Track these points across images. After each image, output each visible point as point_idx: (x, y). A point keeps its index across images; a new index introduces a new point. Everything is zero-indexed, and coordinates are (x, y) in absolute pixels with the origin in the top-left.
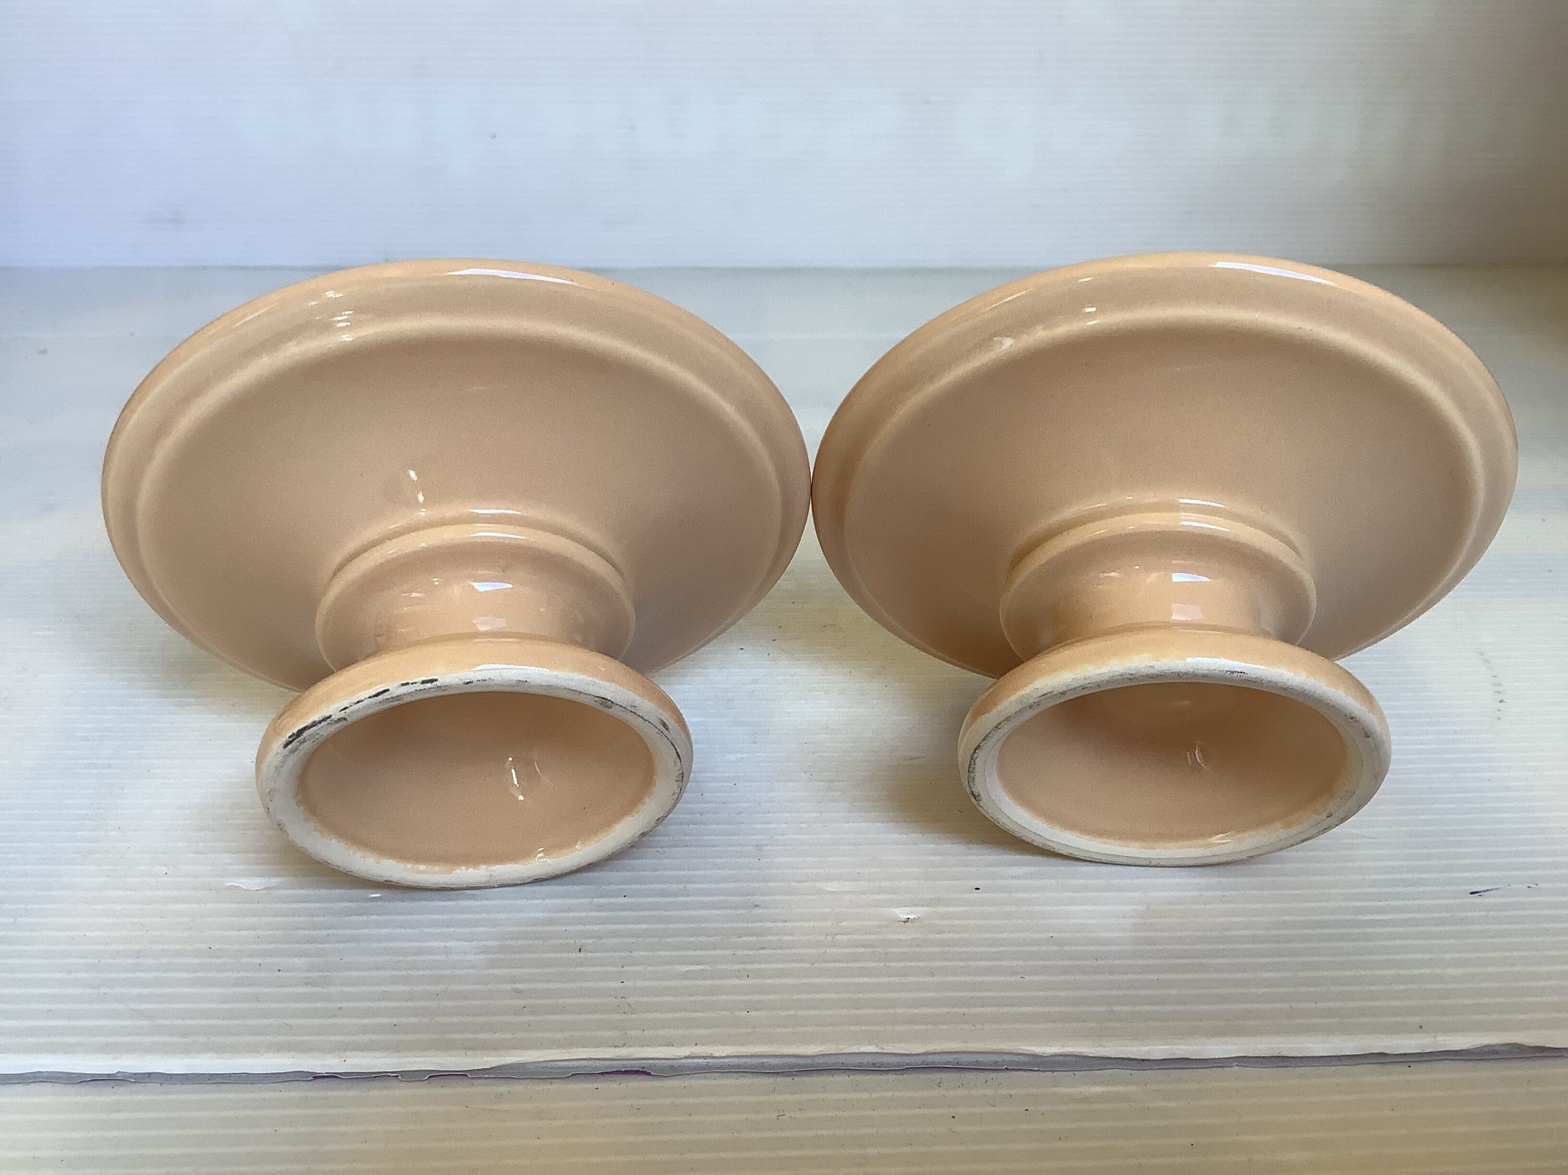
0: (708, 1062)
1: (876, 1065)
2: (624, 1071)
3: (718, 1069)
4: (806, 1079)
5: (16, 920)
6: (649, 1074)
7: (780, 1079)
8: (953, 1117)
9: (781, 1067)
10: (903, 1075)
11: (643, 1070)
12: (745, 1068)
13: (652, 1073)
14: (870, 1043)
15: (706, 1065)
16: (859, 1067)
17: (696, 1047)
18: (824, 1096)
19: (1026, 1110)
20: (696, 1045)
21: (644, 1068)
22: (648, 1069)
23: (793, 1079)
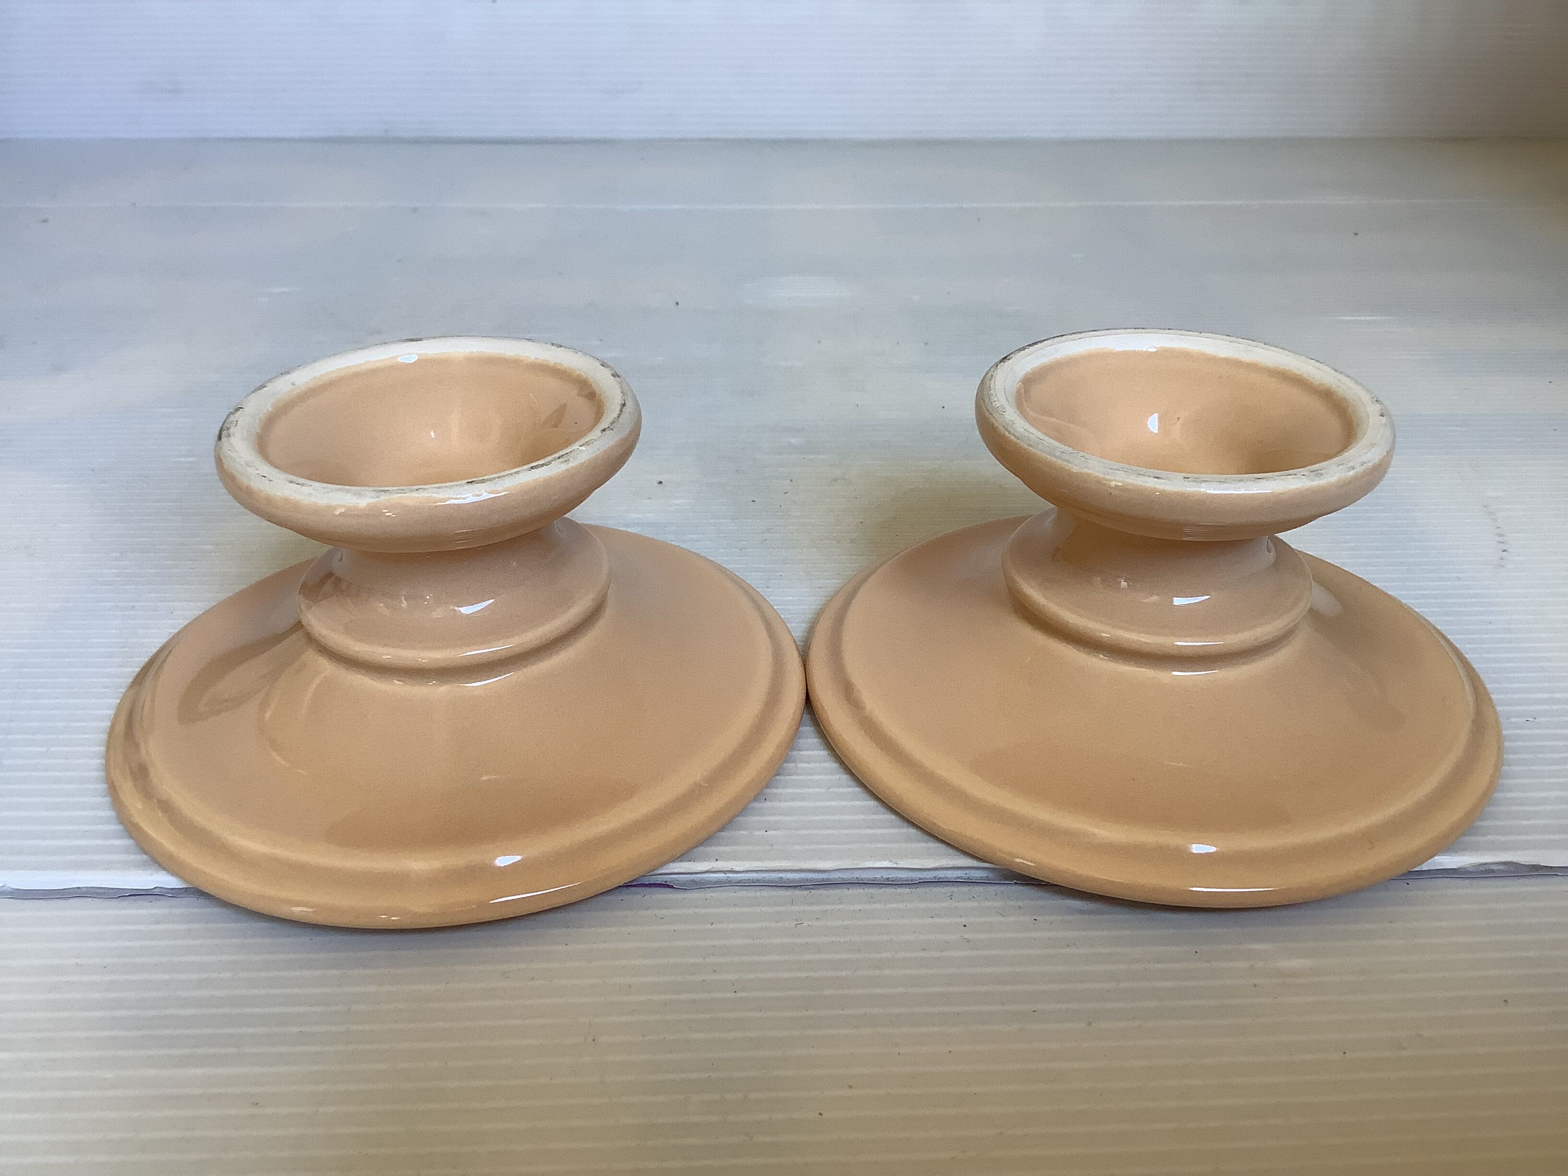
0: (728, 877)
1: (890, 879)
2: (648, 884)
3: (738, 883)
4: (822, 892)
5: (48, 749)
6: (672, 887)
7: (797, 892)
8: (965, 926)
9: (799, 881)
10: (916, 888)
11: (666, 883)
12: (764, 882)
13: (675, 886)
14: (884, 859)
15: (727, 879)
16: (873, 881)
17: (717, 863)
18: (840, 906)
19: (1035, 920)
20: (717, 860)
21: (666, 882)
22: (670, 882)
23: (810, 892)
